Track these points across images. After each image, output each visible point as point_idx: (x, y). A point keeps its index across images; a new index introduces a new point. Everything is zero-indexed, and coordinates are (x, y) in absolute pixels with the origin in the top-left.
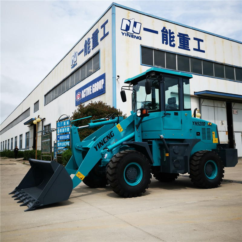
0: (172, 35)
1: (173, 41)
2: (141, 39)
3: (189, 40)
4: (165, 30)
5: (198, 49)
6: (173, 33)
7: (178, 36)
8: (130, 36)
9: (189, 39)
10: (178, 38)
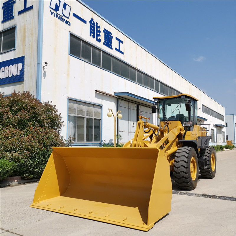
0: (98, 29)
1: (99, 35)
2: (70, 25)
3: (112, 39)
4: (92, 22)
5: (118, 49)
6: (99, 27)
7: (104, 31)
8: (59, 18)
9: (112, 37)
10: (104, 34)
